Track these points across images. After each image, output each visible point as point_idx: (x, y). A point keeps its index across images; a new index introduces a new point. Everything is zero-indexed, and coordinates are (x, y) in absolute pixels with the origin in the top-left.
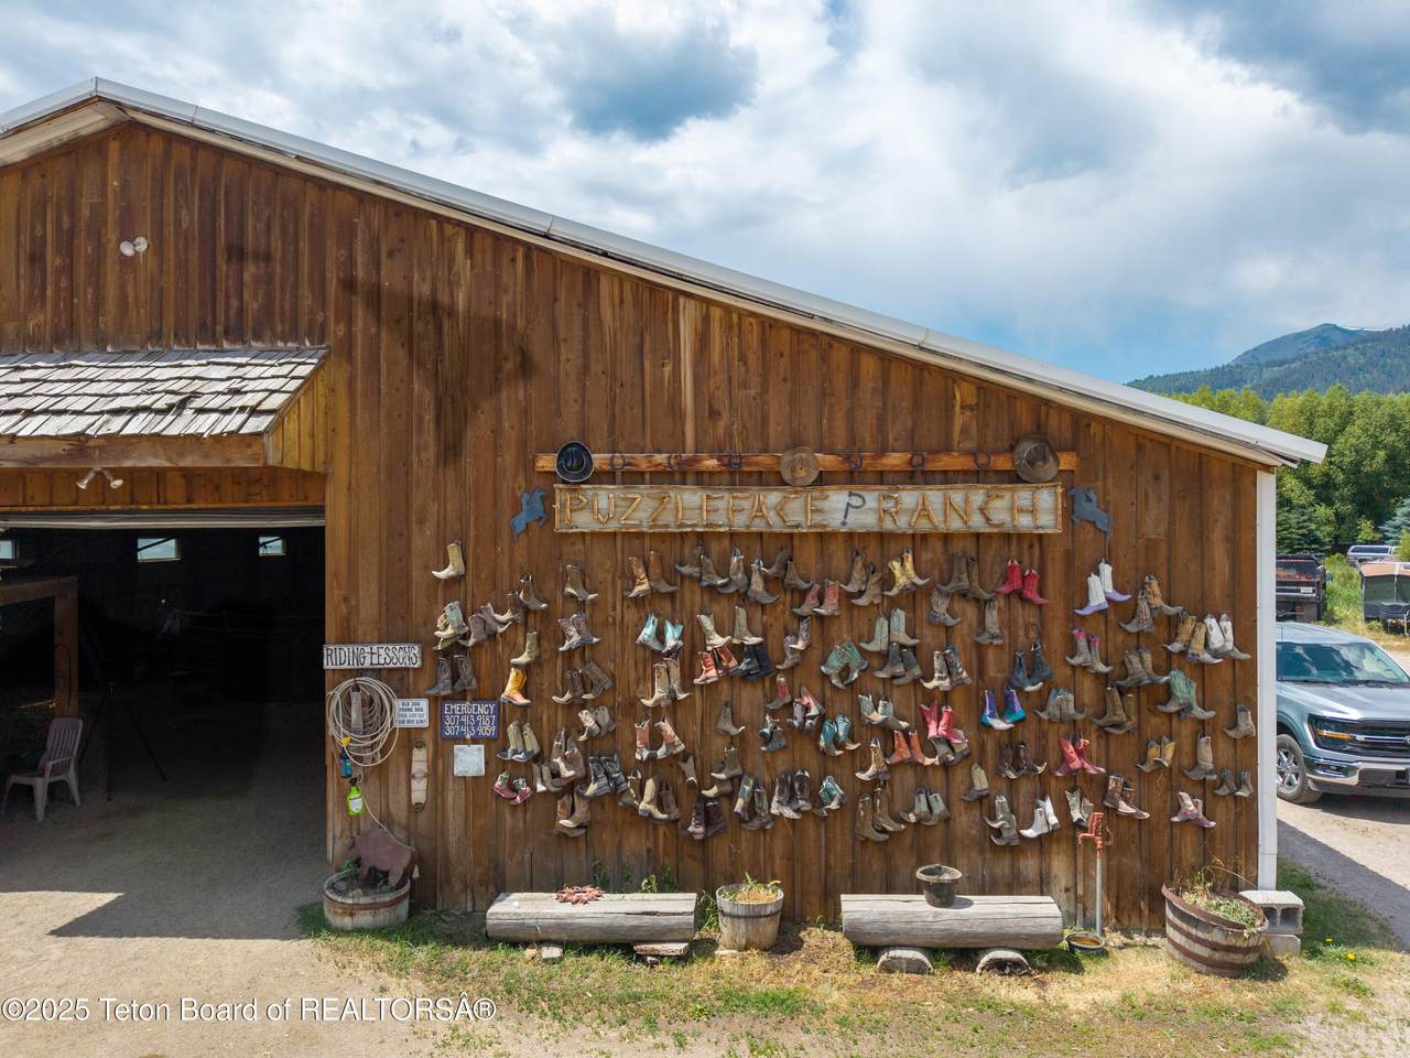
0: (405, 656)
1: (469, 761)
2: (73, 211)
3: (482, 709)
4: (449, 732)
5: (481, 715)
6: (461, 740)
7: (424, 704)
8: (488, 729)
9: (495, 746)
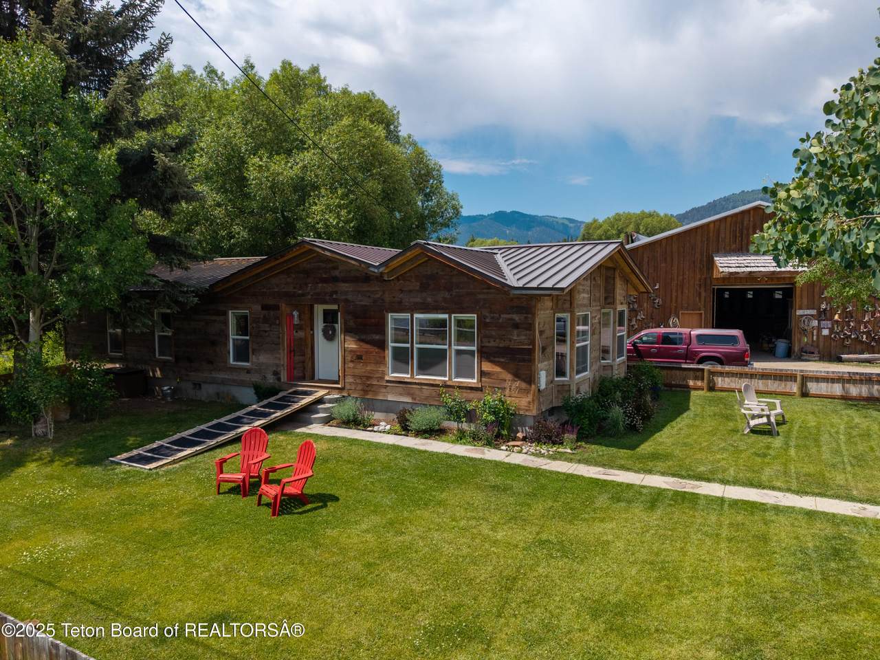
0: (814, 312)
1: (825, 332)
2: (743, 224)
3: (829, 322)
4: (822, 326)
5: (829, 324)
6: (824, 328)
7: (817, 321)
8: (830, 326)
9: (831, 330)
